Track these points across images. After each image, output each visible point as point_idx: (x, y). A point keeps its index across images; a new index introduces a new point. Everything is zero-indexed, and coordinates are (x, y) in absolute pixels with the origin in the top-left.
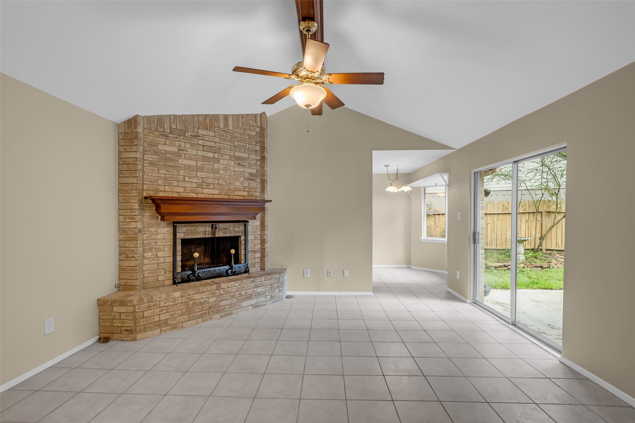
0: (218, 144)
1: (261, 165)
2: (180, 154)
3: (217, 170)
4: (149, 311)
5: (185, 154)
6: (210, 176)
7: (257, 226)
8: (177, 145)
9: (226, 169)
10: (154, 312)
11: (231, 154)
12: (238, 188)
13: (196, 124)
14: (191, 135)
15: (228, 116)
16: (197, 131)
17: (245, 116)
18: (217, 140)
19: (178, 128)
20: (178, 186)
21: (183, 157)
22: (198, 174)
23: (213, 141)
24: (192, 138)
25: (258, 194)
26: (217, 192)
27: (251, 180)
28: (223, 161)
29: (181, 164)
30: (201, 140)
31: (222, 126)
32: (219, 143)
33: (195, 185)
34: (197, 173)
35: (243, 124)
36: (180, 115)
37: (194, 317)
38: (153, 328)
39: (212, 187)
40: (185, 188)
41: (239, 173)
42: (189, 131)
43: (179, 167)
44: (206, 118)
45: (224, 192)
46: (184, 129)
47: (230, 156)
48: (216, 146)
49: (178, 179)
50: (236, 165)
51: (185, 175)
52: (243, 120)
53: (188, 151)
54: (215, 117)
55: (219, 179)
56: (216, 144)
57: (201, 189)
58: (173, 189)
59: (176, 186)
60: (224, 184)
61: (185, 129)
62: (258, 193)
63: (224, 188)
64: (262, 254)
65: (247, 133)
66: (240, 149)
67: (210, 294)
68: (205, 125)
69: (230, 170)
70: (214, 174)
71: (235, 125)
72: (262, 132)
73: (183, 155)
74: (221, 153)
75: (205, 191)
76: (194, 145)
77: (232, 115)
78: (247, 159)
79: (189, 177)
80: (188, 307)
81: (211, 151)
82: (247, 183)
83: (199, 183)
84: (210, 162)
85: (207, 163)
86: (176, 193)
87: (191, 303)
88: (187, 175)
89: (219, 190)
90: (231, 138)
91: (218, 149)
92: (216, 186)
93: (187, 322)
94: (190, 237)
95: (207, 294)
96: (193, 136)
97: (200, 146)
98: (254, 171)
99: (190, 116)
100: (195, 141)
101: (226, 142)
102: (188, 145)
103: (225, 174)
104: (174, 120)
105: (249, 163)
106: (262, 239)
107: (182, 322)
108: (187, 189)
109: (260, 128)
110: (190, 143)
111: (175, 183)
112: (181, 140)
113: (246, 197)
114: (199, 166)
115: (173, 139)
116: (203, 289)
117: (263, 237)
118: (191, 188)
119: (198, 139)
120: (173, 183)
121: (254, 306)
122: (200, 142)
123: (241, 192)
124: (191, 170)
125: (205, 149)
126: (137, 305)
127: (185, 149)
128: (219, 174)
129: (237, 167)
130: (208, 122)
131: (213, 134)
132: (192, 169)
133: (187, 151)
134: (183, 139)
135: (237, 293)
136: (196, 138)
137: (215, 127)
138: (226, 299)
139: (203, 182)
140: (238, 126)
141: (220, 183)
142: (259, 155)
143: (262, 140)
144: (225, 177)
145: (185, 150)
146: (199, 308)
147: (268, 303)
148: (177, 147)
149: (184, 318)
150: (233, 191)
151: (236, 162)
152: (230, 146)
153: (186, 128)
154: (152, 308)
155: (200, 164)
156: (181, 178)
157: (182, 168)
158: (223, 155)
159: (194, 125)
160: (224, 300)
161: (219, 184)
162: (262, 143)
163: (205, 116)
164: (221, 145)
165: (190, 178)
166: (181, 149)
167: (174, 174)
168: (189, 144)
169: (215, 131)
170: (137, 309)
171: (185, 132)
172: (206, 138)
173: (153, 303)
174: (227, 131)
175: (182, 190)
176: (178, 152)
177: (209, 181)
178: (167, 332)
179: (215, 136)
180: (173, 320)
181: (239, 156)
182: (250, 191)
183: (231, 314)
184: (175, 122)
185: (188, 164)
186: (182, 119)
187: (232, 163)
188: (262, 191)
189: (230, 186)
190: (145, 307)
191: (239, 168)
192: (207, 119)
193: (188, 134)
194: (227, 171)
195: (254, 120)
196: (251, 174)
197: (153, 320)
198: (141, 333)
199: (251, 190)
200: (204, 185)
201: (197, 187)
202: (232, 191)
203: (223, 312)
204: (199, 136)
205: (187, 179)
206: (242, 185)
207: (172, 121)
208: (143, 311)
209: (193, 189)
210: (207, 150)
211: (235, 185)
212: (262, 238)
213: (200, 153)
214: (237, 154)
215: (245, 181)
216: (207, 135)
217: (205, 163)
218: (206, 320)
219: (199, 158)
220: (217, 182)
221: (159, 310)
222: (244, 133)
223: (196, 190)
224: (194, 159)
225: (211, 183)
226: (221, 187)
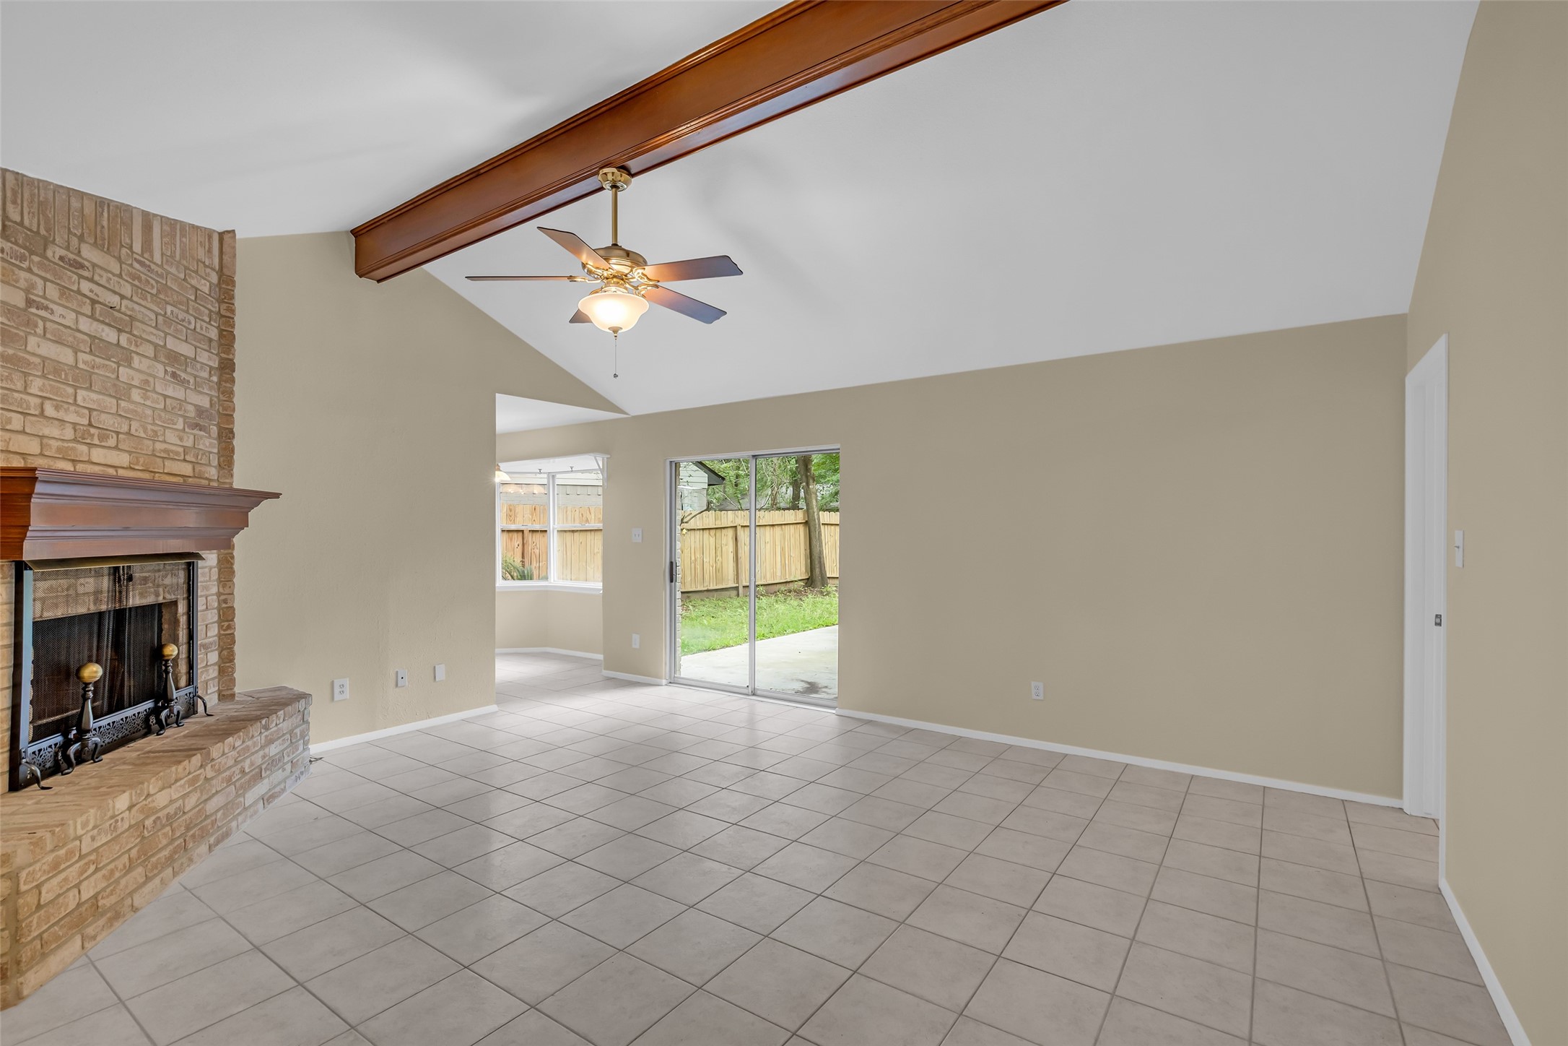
0: (130, 304)
1: (219, 383)
2: (32, 317)
3: (126, 387)
4: (55, 881)
5: (44, 319)
6: (108, 405)
7: (211, 568)
8: (22, 284)
9: (145, 387)
10: (66, 879)
11: (157, 341)
12: (172, 451)
13: (76, 222)
14: (61, 258)
15: (151, 216)
16: (77, 246)
17: (187, 229)
18: (127, 290)
19: (26, 222)
20: (23, 432)
21: (40, 331)
22: (81, 393)
23: (117, 289)
24: (64, 268)
25: (212, 472)
26: (124, 459)
27: (200, 430)
28: (140, 362)
29: (34, 354)
30: (87, 279)
31: (137, 247)
32: (131, 300)
33: (69, 433)
34: (76, 393)
35: (183, 256)
36: (33, 179)
37: (157, 868)
38: (64, 939)
39: (112, 442)
40: (45, 441)
41: (175, 405)
42: (57, 242)
43: (29, 364)
44: (100, 210)
45: (141, 460)
46: (43, 232)
47: (156, 346)
48: (123, 309)
49: (25, 406)
50: (168, 378)
51: (44, 395)
52: (184, 240)
53: (52, 312)
54: (121, 213)
55: (130, 419)
56: (125, 302)
57: (85, 448)
58: (11, 443)
59: (17, 432)
60: (142, 434)
61: (47, 232)
62: (214, 469)
63: (141, 449)
64: (225, 653)
65: (194, 282)
66: (177, 330)
67: (187, 786)
68: (98, 232)
69: (154, 391)
70: (118, 399)
71: (167, 249)
72: (224, 286)
73: (41, 323)
74: (135, 332)
75: (98, 455)
76: (69, 294)
77: (162, 217)
78: (191, 363)
79: (54, 403)
80: (143, 838)
81: (112, 324)
82: (192, 437)
83: (82, 428)
84: (109, 360)
85: (102, 361)
86: (18, 457)
87: (149, 822)
88: (51, 396)
89: (130, 453)
90: (159, 291)
91: (127, 318)
92: (124, 440)
93: (143, 889)
94: (59, 613)
95: (181, 786)
96: (67, 264)
97: (85, 300)
98: (204, 402)
99: (61, 191)
100: (70, 279)
101: (146, 299)
102: (52, 291)
103: (143, 402)
104: (14, 193)
105: (195, 377)
106: (223, 609)
107: (131, 894)
108: (50, 445)
109: (217, 273)
110: (58, 284)
111: (17, 422)
112: (35, 270)
113: (190, 479)
114: (82, 369)
115: (13, 261)
116: (177, 770)
117: (225, 601)
118: (60, 443)
119: (81, 277)
120: (9, 421)
121: (265, 799)
122: (85, 287)
123: (179, 463)
124: (61, 378)
125: (98, 312)
126: (23, 869)
127: (45, 302)
128: (129, 400)
129: (172, 385)
130: (105, 223)
131: (115, 268)
132: (63, 376)
133: (52, 310)
134: (40, 265)
135: (236, 769)
136: (75, 270)
137: (122, 246)
138: (217, 792)
139: (90, 425)
140: (173, 255)
141: (133, 431)
142: (216, 355)
143: (223, 312)
144: (144, 413)
145: (46, 308)
146: (165, 835)
147: (289, 782)
148: (21, 289)
149: (135, 878)
150: (161, 459)
151: (169, 369)
152: (157, 314)
153: (50, 229)
154: (63, 866)
155: (85, 362)
156: (32, 404)
157: (37, 370)
158: (139, 340)
159: (69, 224)
160: (214, 795)
161: (129, 433)
162: (224, 319)
163: (100, 202)
164: (136, 307)
165: (57, 408)
166: (34, 301)
167: (13, 387)
168: (58, 287)
169: (120, 257)
170: (25, 884)
171: (47, 242)
172: (101, 276)
173: (66, 848)
174: (149, 266)
175: (33, 447)
176: (25, 310)
177: (107, 421)
178: (98, 939)
179: (120, 276)
180: (111, 893)
181: (174, 351)
182: (198, 463)
183: (227, 835)
184: (19, 201)
185: (53, 356)
186: (39, 196)
187: (159, 369)
188: (222, 465)
189: (154, 442)
190: (45, 867)
191: (174, 388)
192: (102, 214)
193: (54, 253)
194: (148, 393)
195: (207, 248)
196: (200, 411)
197: (62, 909)
198: (32, 967)
199: (199, 457)
200: (93, 435)
201: (75, 440)
202: (158, 460)
203: (212, 835)
204: (82, 267)
205: (50, 410)
206: (181, 444)
207: (9, 194)
208: (38, 887)
209: (66, 445)
210: (101, 319)
211: (165, 441)
212: (224, 605)
213: (85, 324)
214: (172, 344)
215: (187, 430)
216: (102, 268)
217: (98, 360)
218: (182, 869)
219: (83, 341)
220: (126, 426)
221: (80, 867)
222: (185, 280)
223: (73, 449)
224: (70, 344)
225: (111, 429)
226: (134, 446)
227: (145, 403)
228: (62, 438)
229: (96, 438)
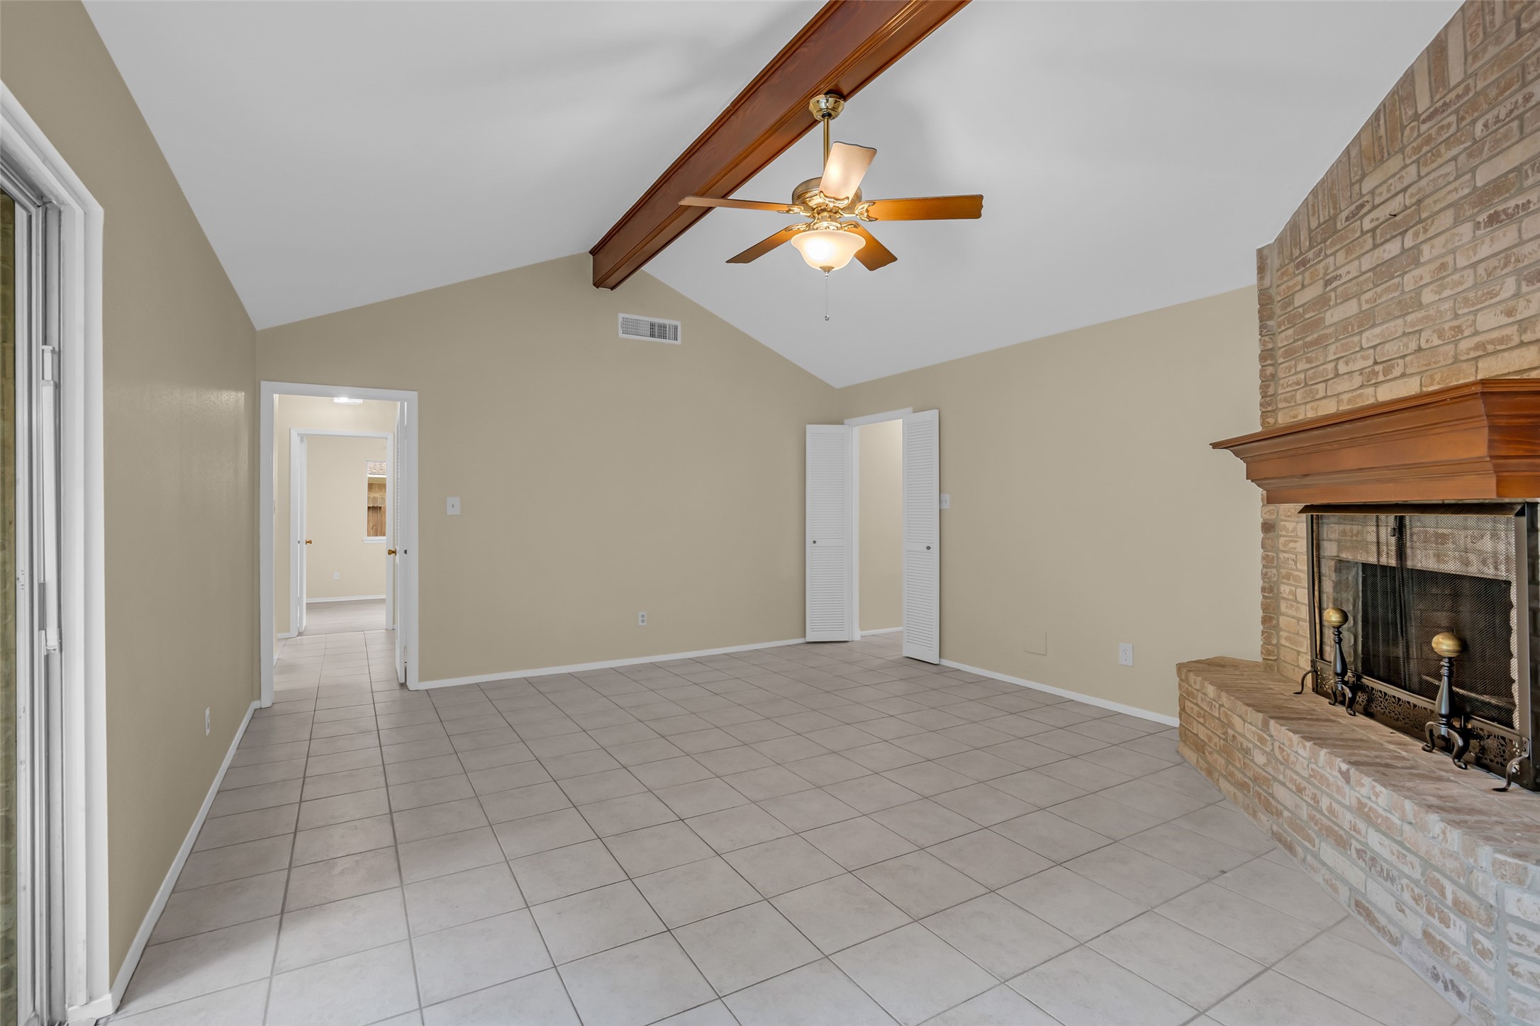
0: (1415, 188)
2: (1327, 296)
3: (1413, 295)
5: (1336, 289)
6: (1393, 329)
8: (1322, 273)
9: (1441, 274)
11: (1460, 195)
12: (1492, 342)
13: (1356, 168)
14: (1347, 217)
16: (1358, 191)
21: (1333, 301)
22: (1365, 337)
24: (1350, 224)
28: (1434, 246)
29: (1329, 326)
30: (1368, 212)
31: (1425, 103)
32: (1418, 179)
33: (1358, 381)
34: (1362, 338)
39: (1397, 372)
40: (1338, 399)
41: (1493, 262)
42: (1342, 208)
43: (1327, 336)
44: (1377, 124)
45: (1437, 378)
47: (1456, 204)
49: (1326, 373)
51: (1338, 356)
53: (1341, 276)
55: (1420, 332)
56: (1409, 193)
57: (1371, 390)
58: (1319, 409)
59: (1323, 398)
60: (1437, 342)
63: (1435, 363)
66: (1496, 143)
68: (1377, 149)
69: (1456, 269)
70: (1406, 317)
73: (1333, 295)
74: (1424, 215)
76: (1353, 245)
79: (1346, 358)
81: (1396, 233)
83: (1368, 370)
84: (1393, 278)
85: (1384, 286)
88: (1343, 354)
89: (1421, 373)
90: (1461, 119)
91: (1414, 207)
92: (1412, 363)
97: (1366, 236)
100: (1354, 230)
102: (1340, 257)
103: (1437, 298)
110: (1345, 246)
112: (1329, 252)
114: (1366, 310)
115: (1315, 260)
118: (1350, 394)
119: (1362, 217)
120: (1318, 391)
122: (1367, 222)
123: (1506, 354)
124: (1349, 332)
127: (1336, 273)
128: (1420, 307)
130: (1382, 130)
132: (1351, 329)
134: (1332, 244)
136: (1358, 216)
139: (1375, 362)
141: (1424, 345)
144: (1440, 312)
145: (1337, 277)
148: (1321, 279)
150: (1472, 363)
151: (1481, 218)
152: (1456, 159)
155: (1367, 302)
156: (1330, 370)
157: (1332, 338)
159: (1350, 176)
161: (1419, 350)
164: (1424, 182)
165: (1348, 360)
166: (1328, 280)
167: (1319, 363)
171: (1335, 219)
172: (1381, 194)
174: (1444, 104)
176: (1323, 294)
177: (1391, 349)
181: (1491, 181)
185: (1342, 316)
189: (1456, 343)
193: (1342, 220)
194: (1446, 279)
200: (1378, 372)
201: (1362, 386)
202: (1465, 365)
204: (1363, 205)
205: (1341, 367)
209: (1355, 394)
210: (1382, 240)
211: (1476, 333)
213: (1366, 262)
214: (1482, 176)
216: (1383, 183)
217: (1380, 288)
219: (1367, 280)
220: (1414, 344)
223: (1360, 395)
224: (1354, 294)
225: (1396, 356)
226: (1426, 362)
227: (1441, 297)
228: (1352, 389)
229: (1381, 374)
